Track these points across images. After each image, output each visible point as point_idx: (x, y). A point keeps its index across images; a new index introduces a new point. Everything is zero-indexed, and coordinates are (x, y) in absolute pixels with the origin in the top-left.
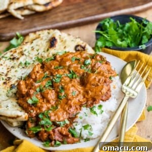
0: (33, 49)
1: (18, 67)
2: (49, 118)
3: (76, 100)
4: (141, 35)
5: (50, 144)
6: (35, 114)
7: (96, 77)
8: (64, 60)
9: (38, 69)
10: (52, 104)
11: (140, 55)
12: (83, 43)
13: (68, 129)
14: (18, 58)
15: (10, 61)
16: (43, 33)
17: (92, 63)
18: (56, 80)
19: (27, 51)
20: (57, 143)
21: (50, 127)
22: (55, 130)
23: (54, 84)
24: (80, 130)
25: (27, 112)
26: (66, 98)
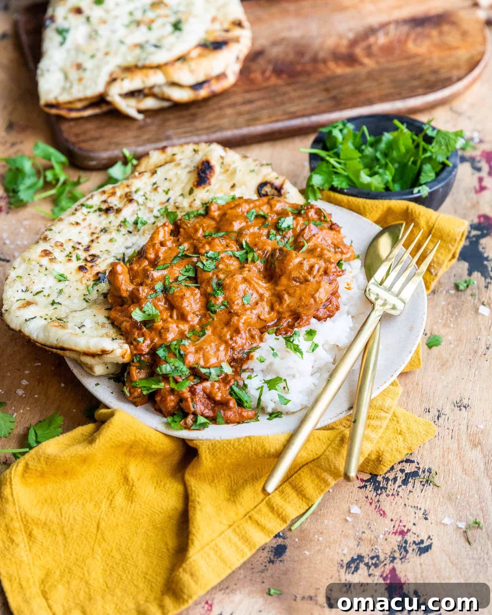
0: (156, 189)
1: (118, 230)
2: (182, 358)
3: (251, 316)
4: (419, 162)
5: (181, 423)
6: (148, 346)
7: (304, 259)
8: (227, 216)
9: (164, 237)
10: (191, 323)
11: (414, 210)
12: (277, 178)
13: (228, 387)
14: (119, 208)
15: (100, 215)
16: (183, 152)
17: (297, 225)
18: (204, 265)
19: (141, 193)
20: (200, 420)
21: (183, 380)
22: (195, 389)
23: (199, 275)
24: (257, 389)
25: (129, 341)
26: (227, 310)
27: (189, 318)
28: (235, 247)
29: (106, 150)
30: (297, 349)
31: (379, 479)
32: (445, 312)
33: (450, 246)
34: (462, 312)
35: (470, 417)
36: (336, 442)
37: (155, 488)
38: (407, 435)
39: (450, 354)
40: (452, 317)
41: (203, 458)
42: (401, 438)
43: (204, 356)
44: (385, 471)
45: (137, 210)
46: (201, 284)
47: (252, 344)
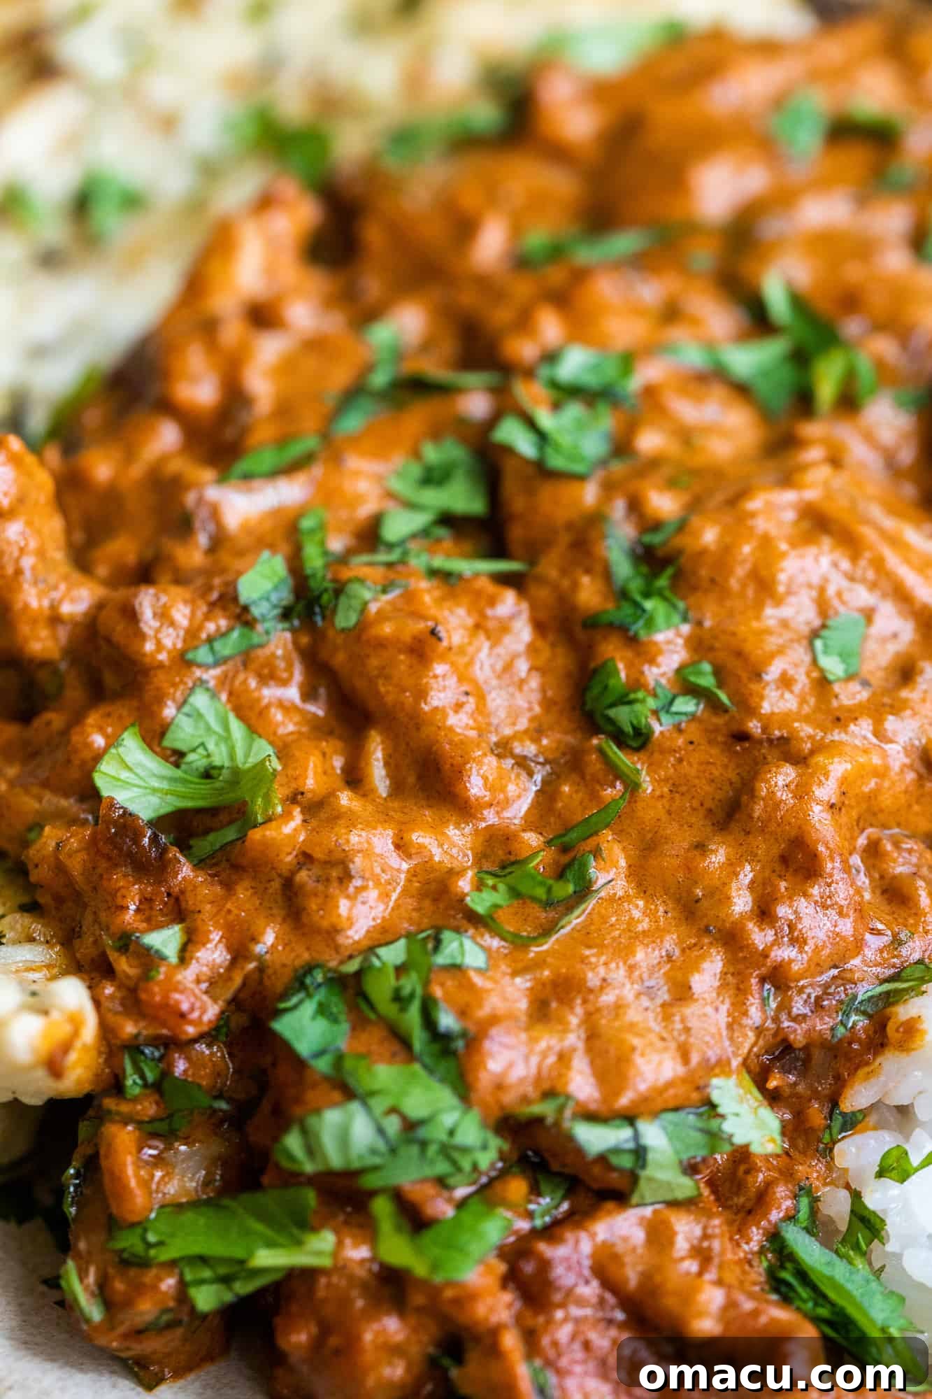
2: (452, 1056)
3: (875, 757)
6: (214, 983)
10: (491, 817)
13: (756, 1236)
18: (542, 435)
21: (461, 1205)
22: (545, 1265)
23: (516, 501)
25: (85, 948)
26: (719, 721)
27: (475, 787)
28: (718, 319)
43: (592, 1036)
45: (88, 130)
46: (532, 561)
47: (897, 942)
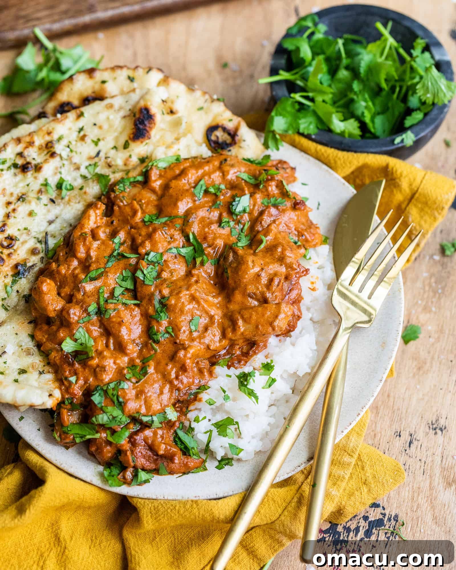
0: (83, 138)
1: (38, 199)
2: (122, 405)
3: (199, 348)
4: (404, 89)
5: (119, 477)
6: (82, 387)
7: (262, 269)
8: (171, 191)
9: (95, 223)
10: (131, 355)
11: (394, 169)
12: (231, 120)
13: (172, 431)
14: (38, 164)
15: (15, 175)
16: (115, 78)
17: (254, 206)
18: (145, 275)
19: (64, 142)
20: (141, 477)
21: (122, 428)
22: (135, 440)
23: (139, 289)
24: (206, 433)
25: (59, 377)
26: (172, 339)
27: (128, 349)
28: (180, 240)
29: (13, 29)
30: (251, 393)
31: (340, 529)
32: (427, 288)
33: (436, 214)
34: (446, 289)
35: (446, 444)
36: (293, 504)
37: (90, 548)
38: (373, 486)
39: (429, 352)
40: (434, 296)
41: (145, 522)
42: (365, 489)
43: (146, 402)
44: (347, 519)
45: (61, 167)
46: (141, 302)
47: (200, 381)
